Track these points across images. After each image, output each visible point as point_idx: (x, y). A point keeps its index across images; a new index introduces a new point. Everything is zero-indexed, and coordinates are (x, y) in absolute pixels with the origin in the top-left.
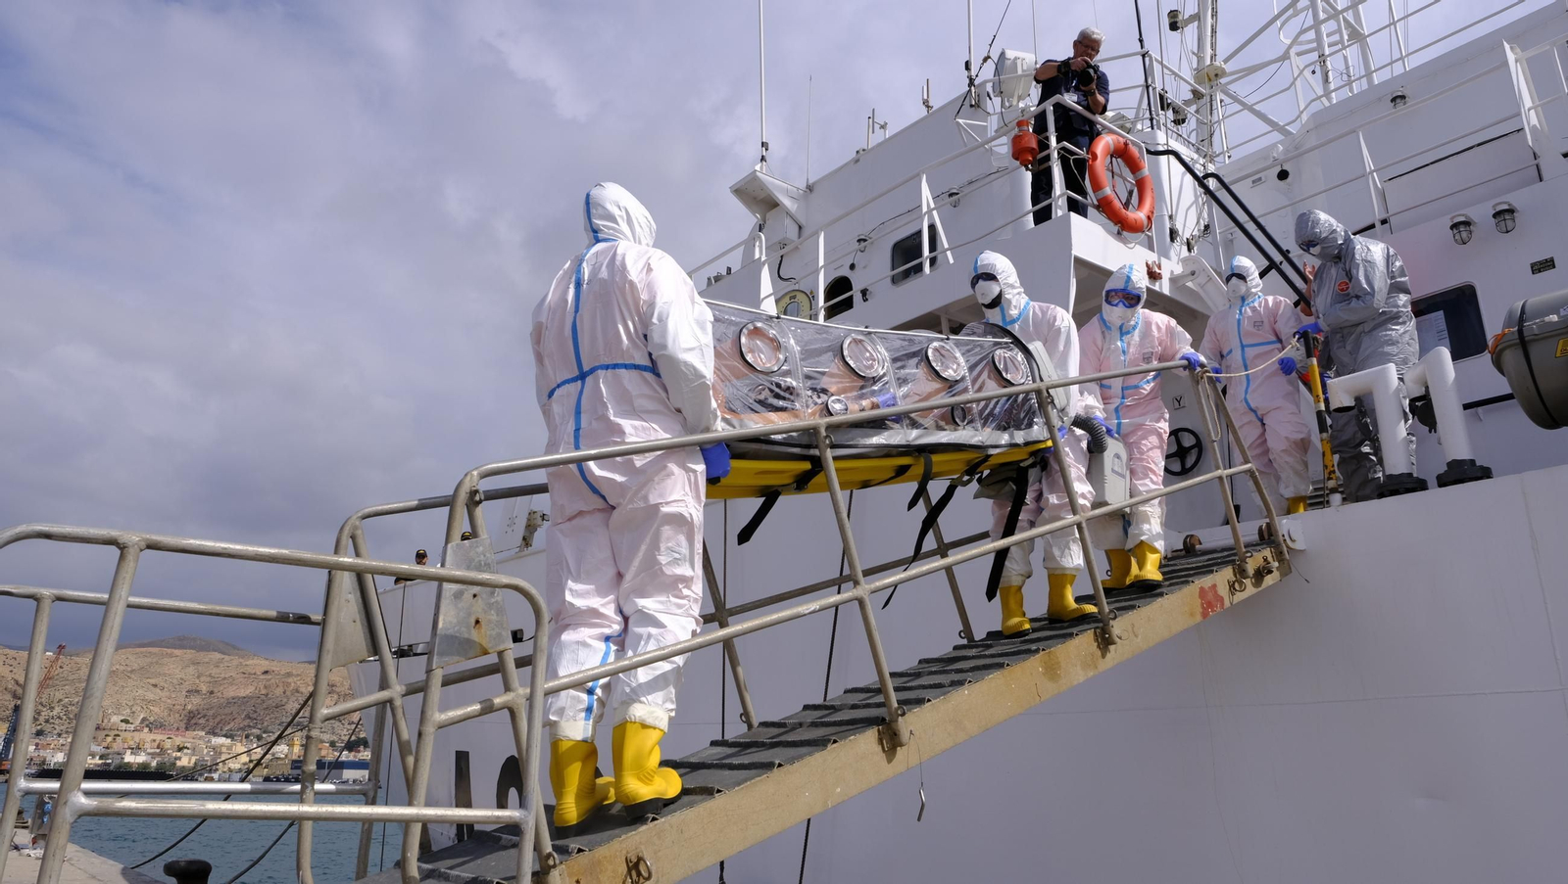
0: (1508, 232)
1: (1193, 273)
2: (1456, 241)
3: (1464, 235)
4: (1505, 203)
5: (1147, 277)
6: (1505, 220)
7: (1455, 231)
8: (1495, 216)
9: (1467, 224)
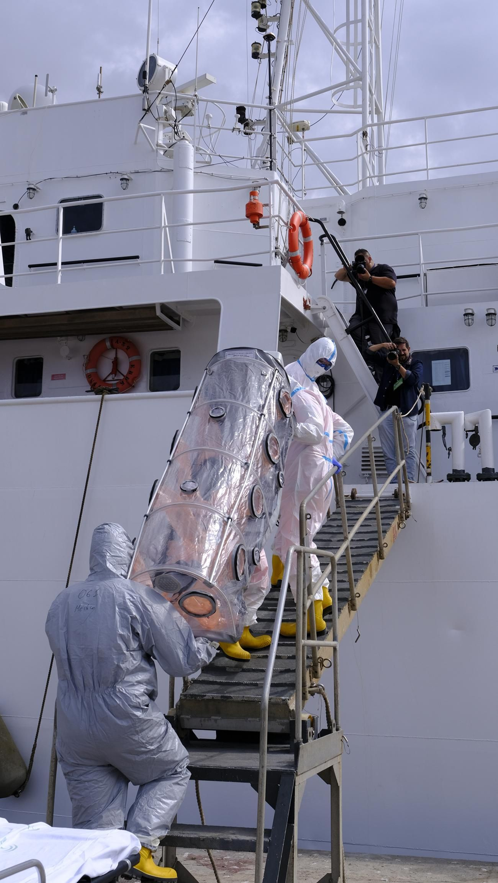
0: (492, 326)
1: (324, 308)
2: (465, 324)
3: (470, 321)
4: (493, 309)
5: (303, 307)
6: (492, 319)
7: (466, 318)
8: (487, 315)
9: (472, 314)
